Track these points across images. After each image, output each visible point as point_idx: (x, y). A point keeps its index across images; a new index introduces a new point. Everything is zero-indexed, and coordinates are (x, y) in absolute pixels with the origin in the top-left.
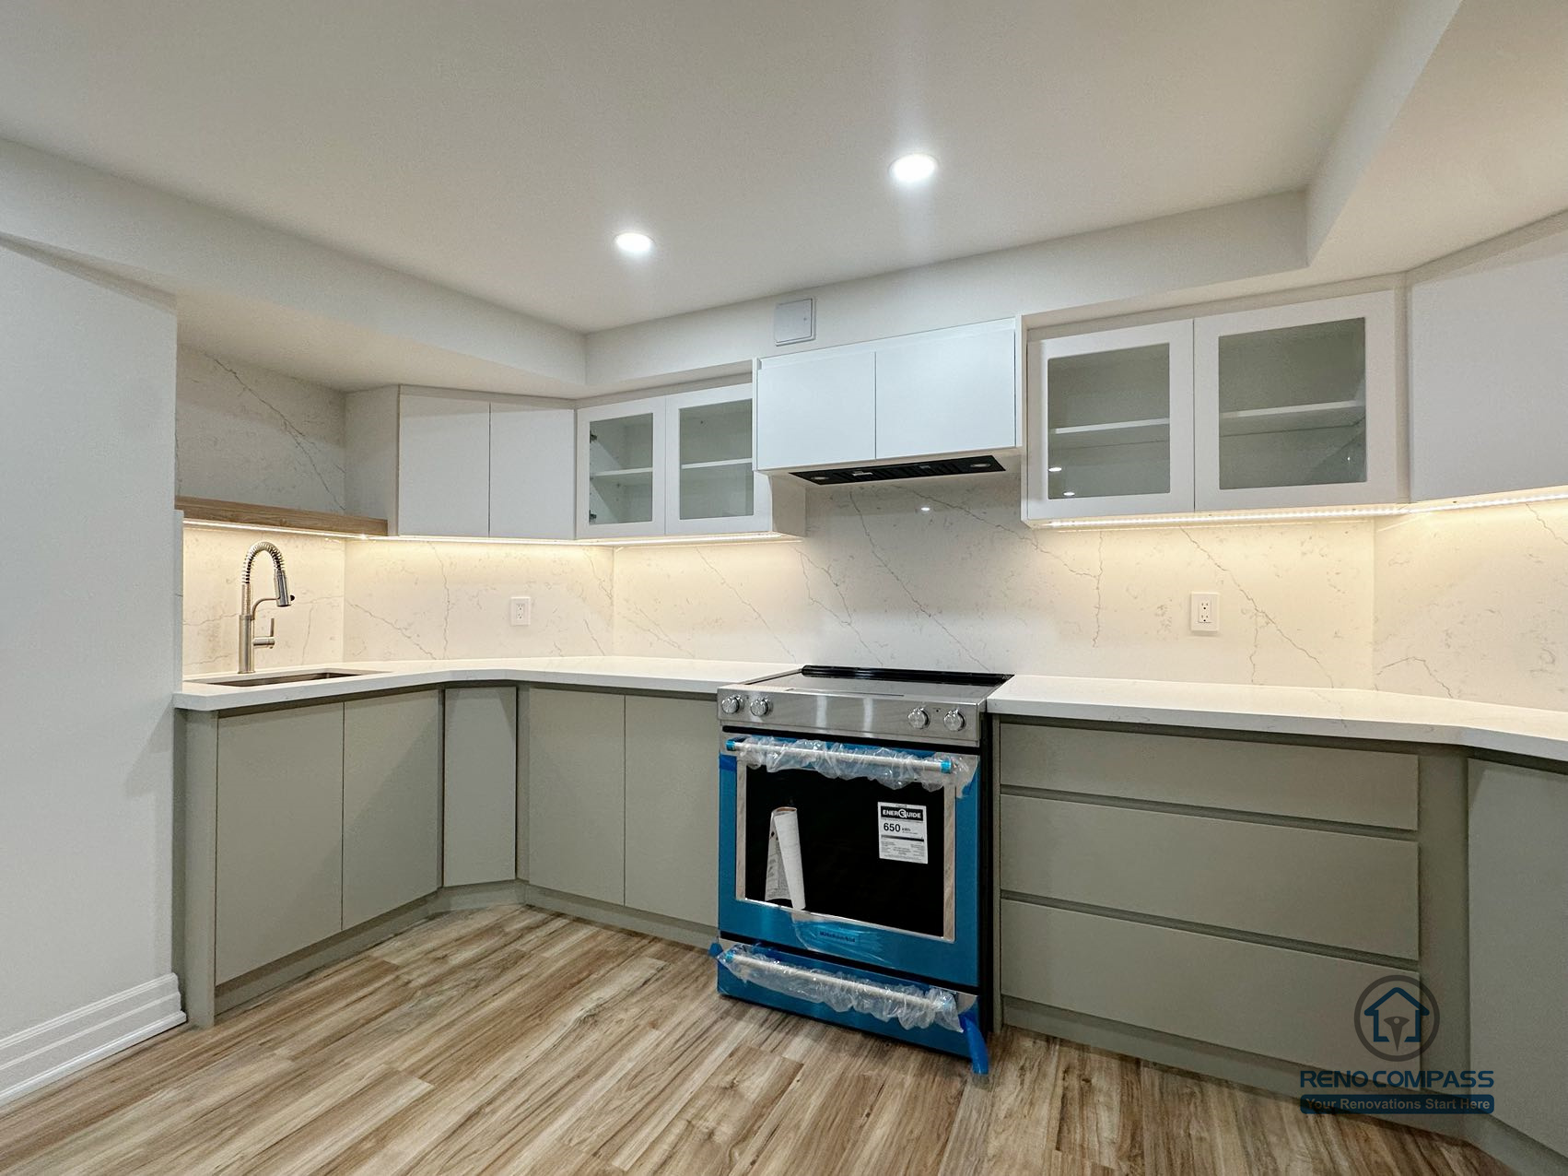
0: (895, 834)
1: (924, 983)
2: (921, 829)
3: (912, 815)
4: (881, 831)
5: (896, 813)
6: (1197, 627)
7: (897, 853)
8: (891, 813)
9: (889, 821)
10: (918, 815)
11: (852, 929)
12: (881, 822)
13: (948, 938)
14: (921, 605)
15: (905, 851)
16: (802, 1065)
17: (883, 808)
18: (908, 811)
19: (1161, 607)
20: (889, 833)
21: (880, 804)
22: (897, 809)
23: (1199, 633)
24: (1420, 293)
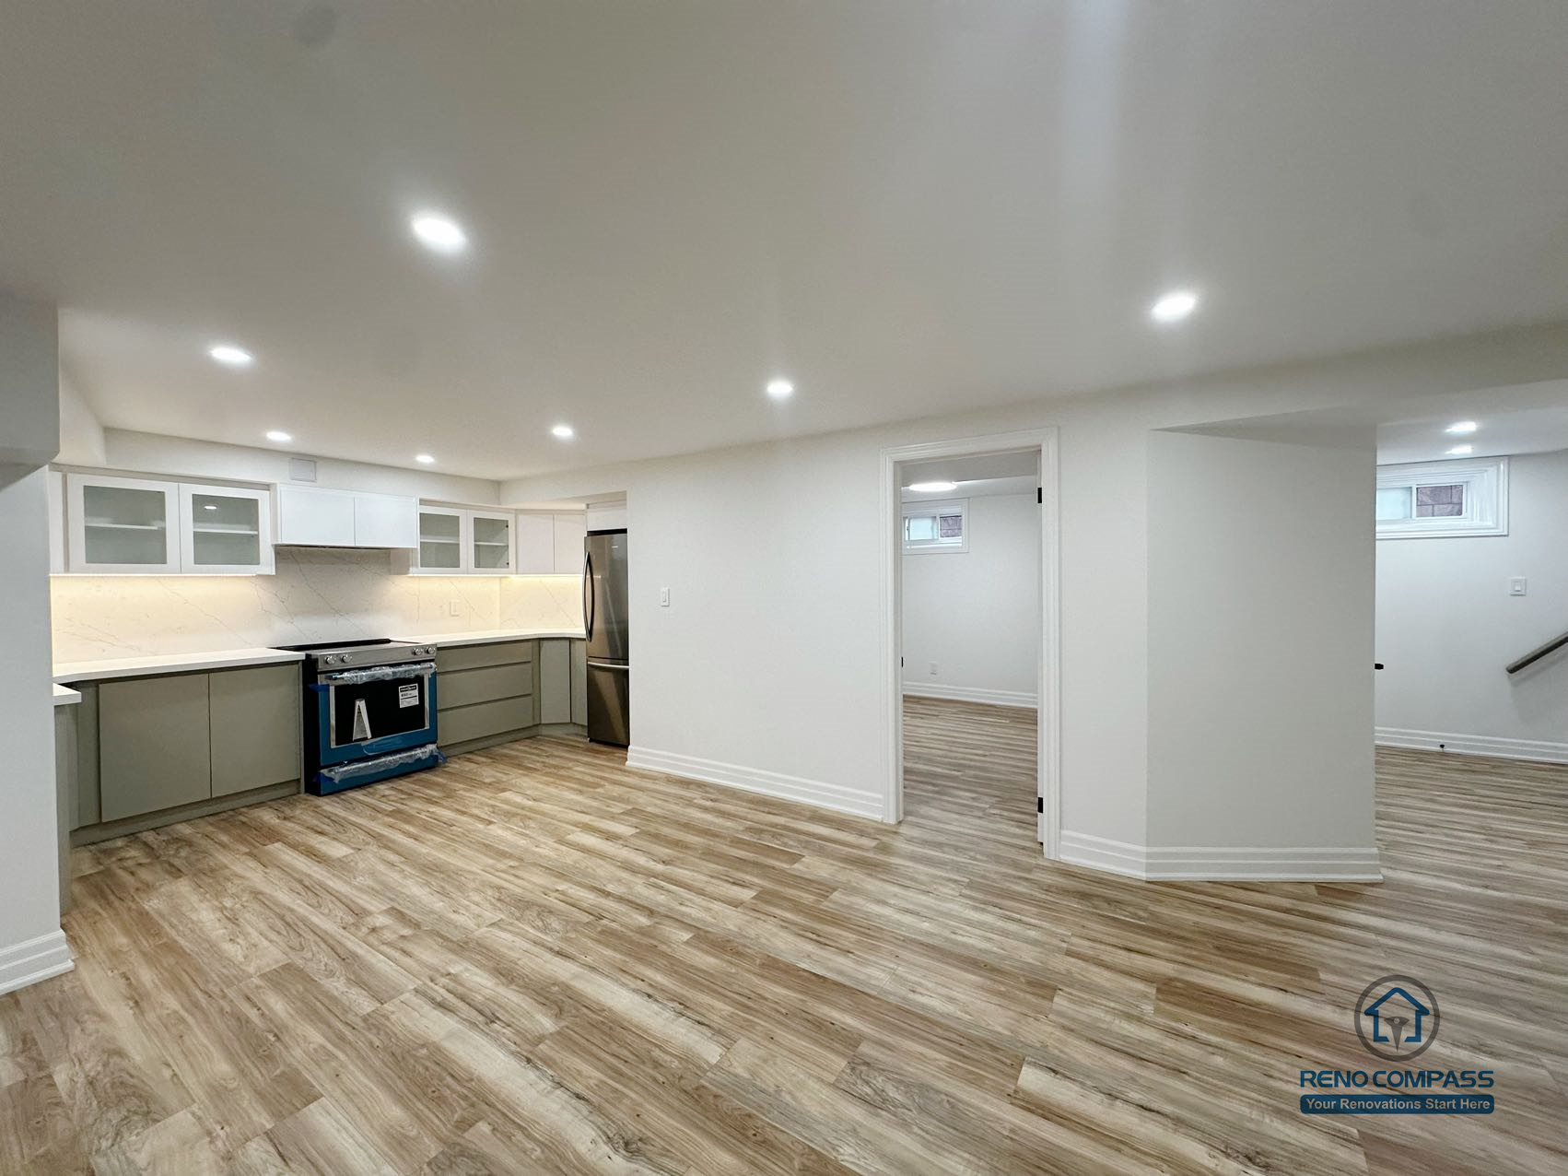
0: (406, 697)
1: (422, 746)
2: (416, 692)
4: (401, 697)
5: (406, 689)
6: (453, 613)
7: (406, 704)
8: (404, 689)
9: (403, 693)
10: (414, 688)
11: (394, 739)
12: (400, 694)
13: (427, 727)
14: (335, 611)
15: (409, 702)
18: (411, 687)
19: (441, 607)
20: (403, 697)
21: (400, 687)
22: (407, 687)
23: (453, 616)
24: (521, 517)
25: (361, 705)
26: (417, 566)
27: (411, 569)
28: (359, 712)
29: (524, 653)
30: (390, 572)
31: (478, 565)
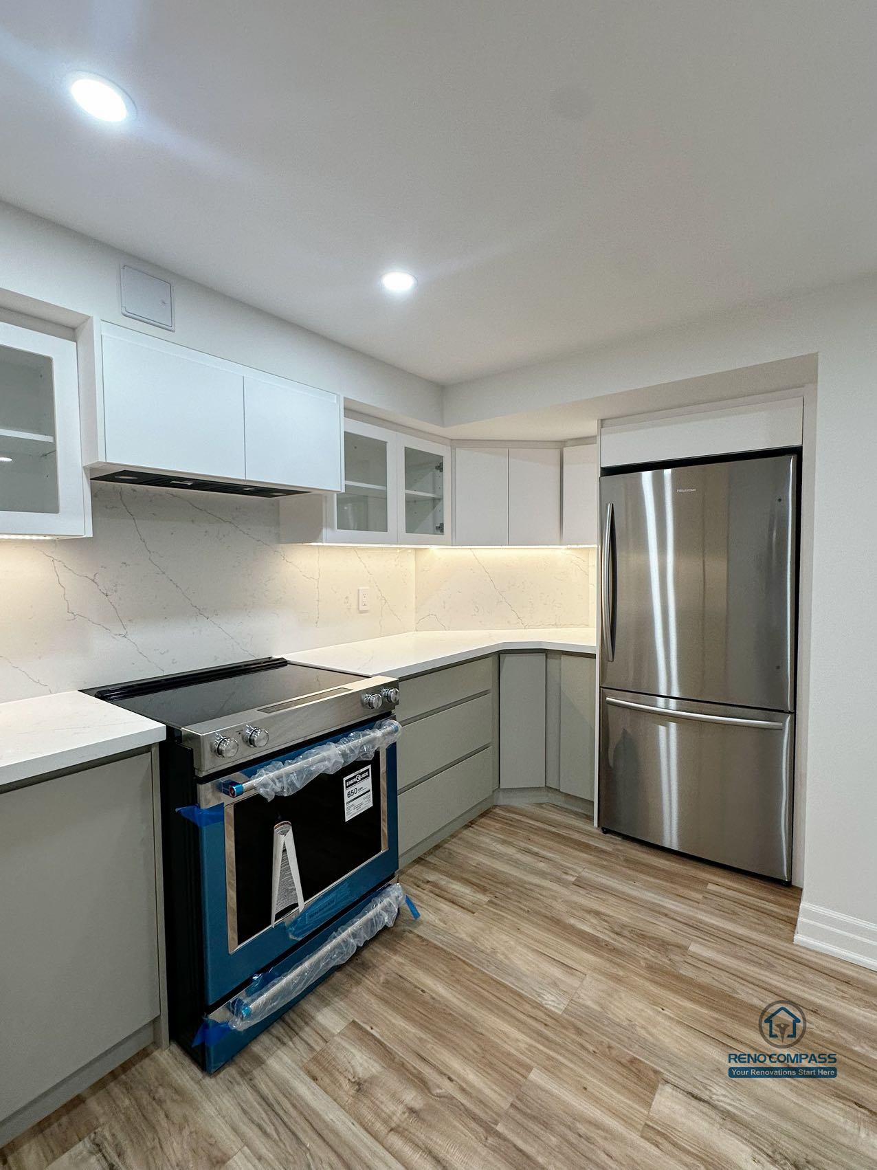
0: (355, 796)
2: (368, 783)
3: (364, 775)
4: (346, 799)
5: (355, 780)
6: (362, 608)
7: (356, 810)
8: (351, 782)
9: (350, 789)
10: (367, 774)
12: (346, 792)
13: (385, 848)
14: (199, 610)
15: (359, 806)
16: (354, 1022)
17: (347, 781)
18: (361, 774)
19: (347, 598)
20: (352, 798)
21: (345, 779)
22: (354, 777)
23: (361, 612)
24: (461, 453)
25: (285, 840)
26: (332, 527)
27: (324, 531)
28: (285, 859)
29: (482, 676)
30: (280, 539)
31: (410, 528)
